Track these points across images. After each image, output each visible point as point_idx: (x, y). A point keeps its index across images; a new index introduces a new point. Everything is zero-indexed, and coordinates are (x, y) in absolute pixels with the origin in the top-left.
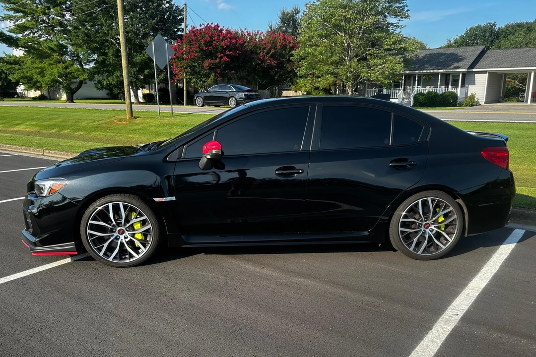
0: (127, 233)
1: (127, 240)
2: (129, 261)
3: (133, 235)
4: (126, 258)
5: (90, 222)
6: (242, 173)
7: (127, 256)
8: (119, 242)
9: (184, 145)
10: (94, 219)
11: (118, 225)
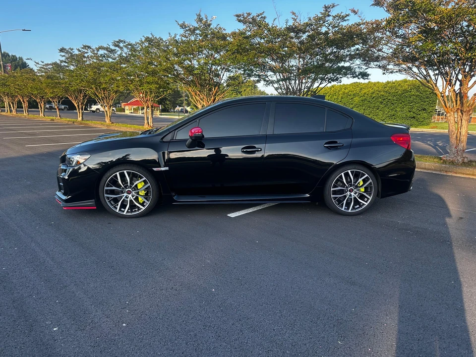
0: (133, 193)
1: (134, 198)
2: (137, 212)
3: (138, 193)
4: (135, 211)
5: (105, 188)
6: (218, 150)
7: (137, 209)
8: (129, 200)
9: (175, 130)
10: (107, 186)
11: (126, 187)
